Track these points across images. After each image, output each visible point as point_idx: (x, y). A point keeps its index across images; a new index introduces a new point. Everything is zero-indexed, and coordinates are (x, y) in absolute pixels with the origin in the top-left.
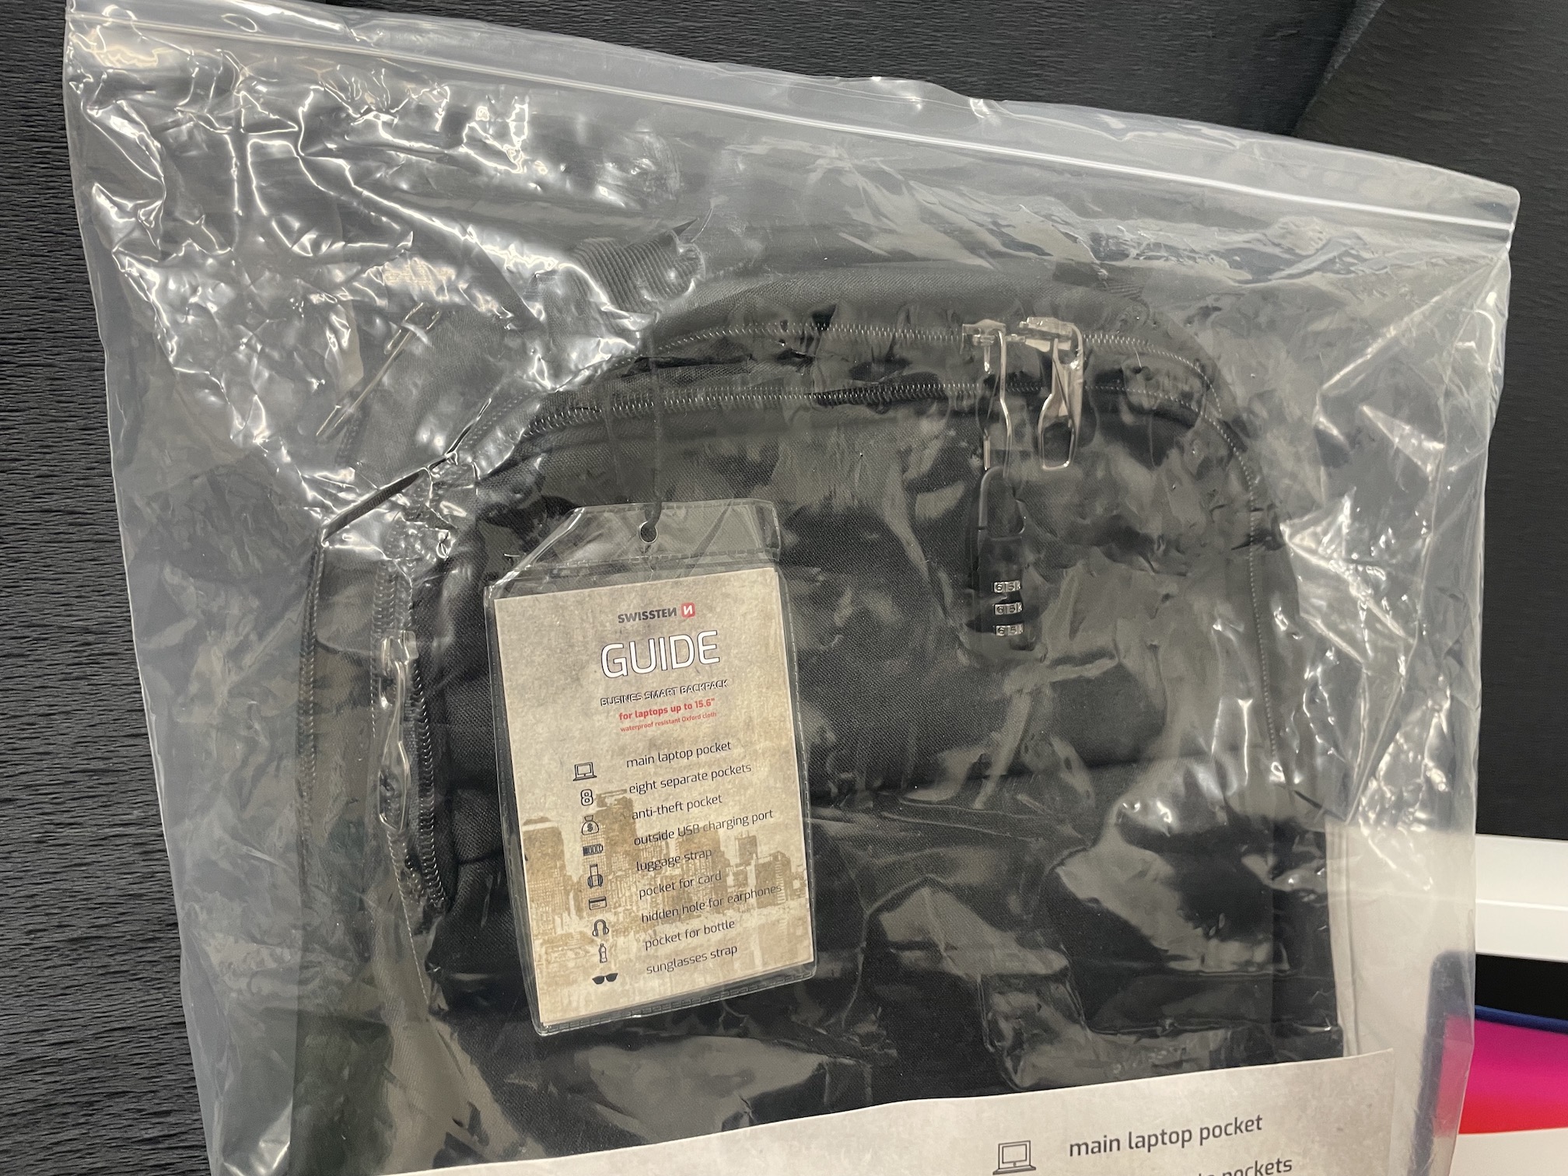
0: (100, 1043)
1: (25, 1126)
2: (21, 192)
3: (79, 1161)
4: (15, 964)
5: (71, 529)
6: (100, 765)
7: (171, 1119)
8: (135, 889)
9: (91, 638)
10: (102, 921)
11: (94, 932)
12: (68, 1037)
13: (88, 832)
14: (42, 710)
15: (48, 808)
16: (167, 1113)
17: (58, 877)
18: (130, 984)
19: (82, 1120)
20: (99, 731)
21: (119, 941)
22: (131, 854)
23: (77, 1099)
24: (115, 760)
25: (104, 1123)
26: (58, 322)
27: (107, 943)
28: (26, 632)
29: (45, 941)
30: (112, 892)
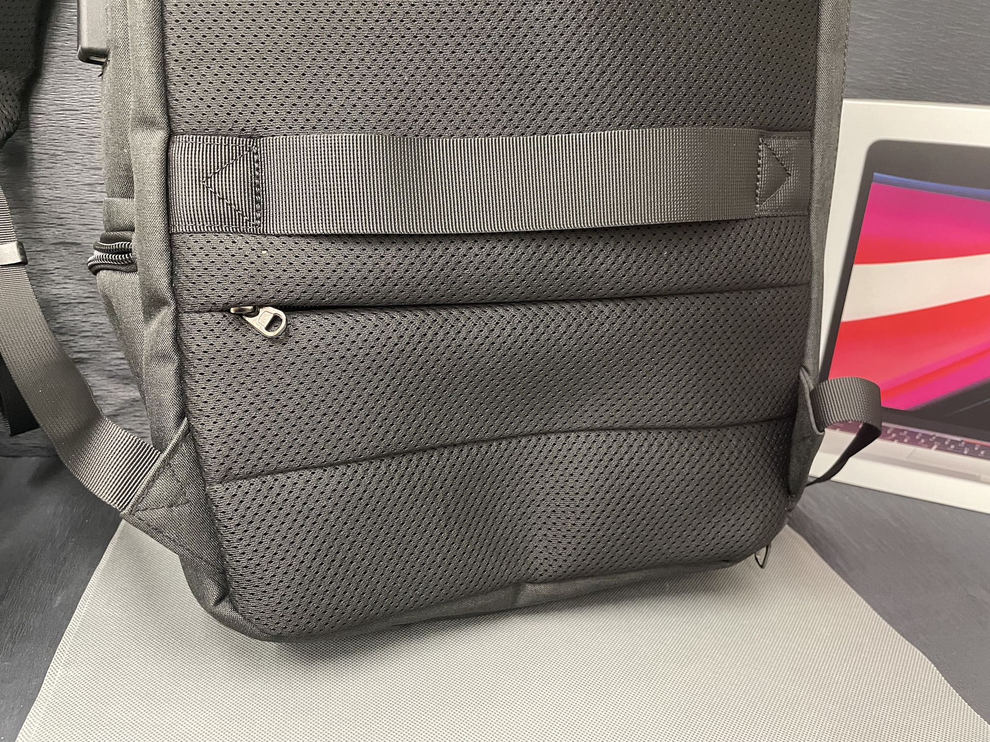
25: (64, 169)
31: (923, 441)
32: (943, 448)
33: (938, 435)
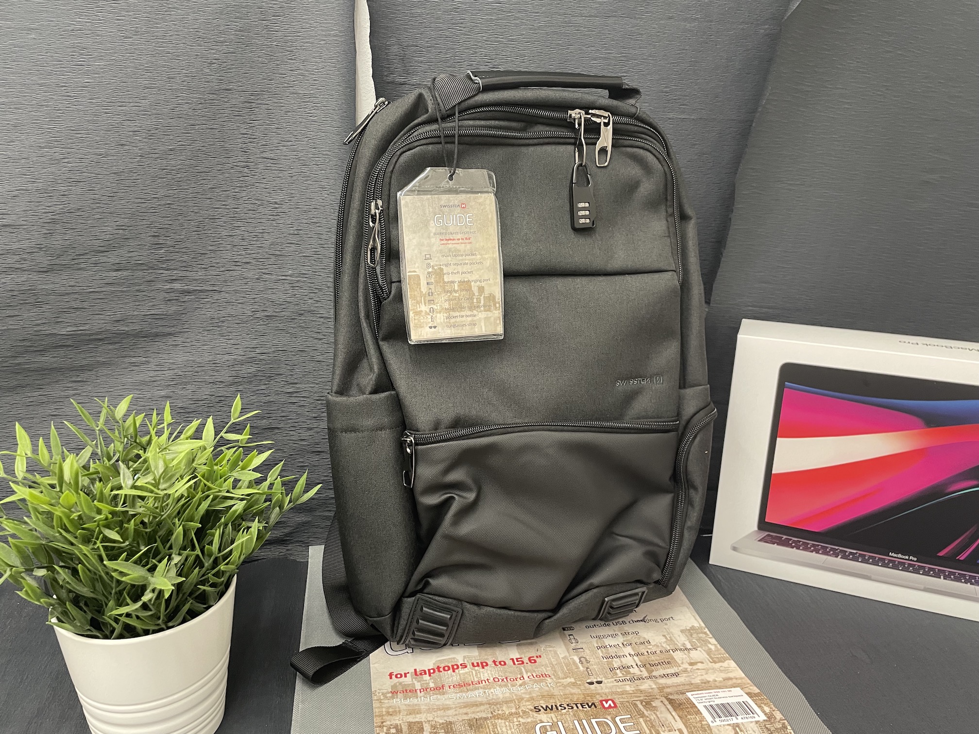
0: (275, 355)
1: (247, 382)
2: (259, 39)
3: (265, 398)
4: (247, 323)
5: (272, 165)
6: (278, 253)
7: (297, 386)
8: (288, 300)
9: (277, 206)
10: (277, 310)
11: (275, 314)
12: (265, 351)
13: (274, 277)
14: (261, 231)
15: (261, 267)
16: (296, 383)
17: (263, 292)
18: (286, 335)
19: (267, 383)
20: (279, 240)
21: (282, 318)
22: (287, 286)
23: (266, 375)
24: (284, 252)
25: (274, 385)
26: (270, 88)
27: (279, 319)
28: (257, 202)
29: (258, 316)
30: (281, 300)
31: (831, 552)
32: (845, 557)
33: (841, 548)
